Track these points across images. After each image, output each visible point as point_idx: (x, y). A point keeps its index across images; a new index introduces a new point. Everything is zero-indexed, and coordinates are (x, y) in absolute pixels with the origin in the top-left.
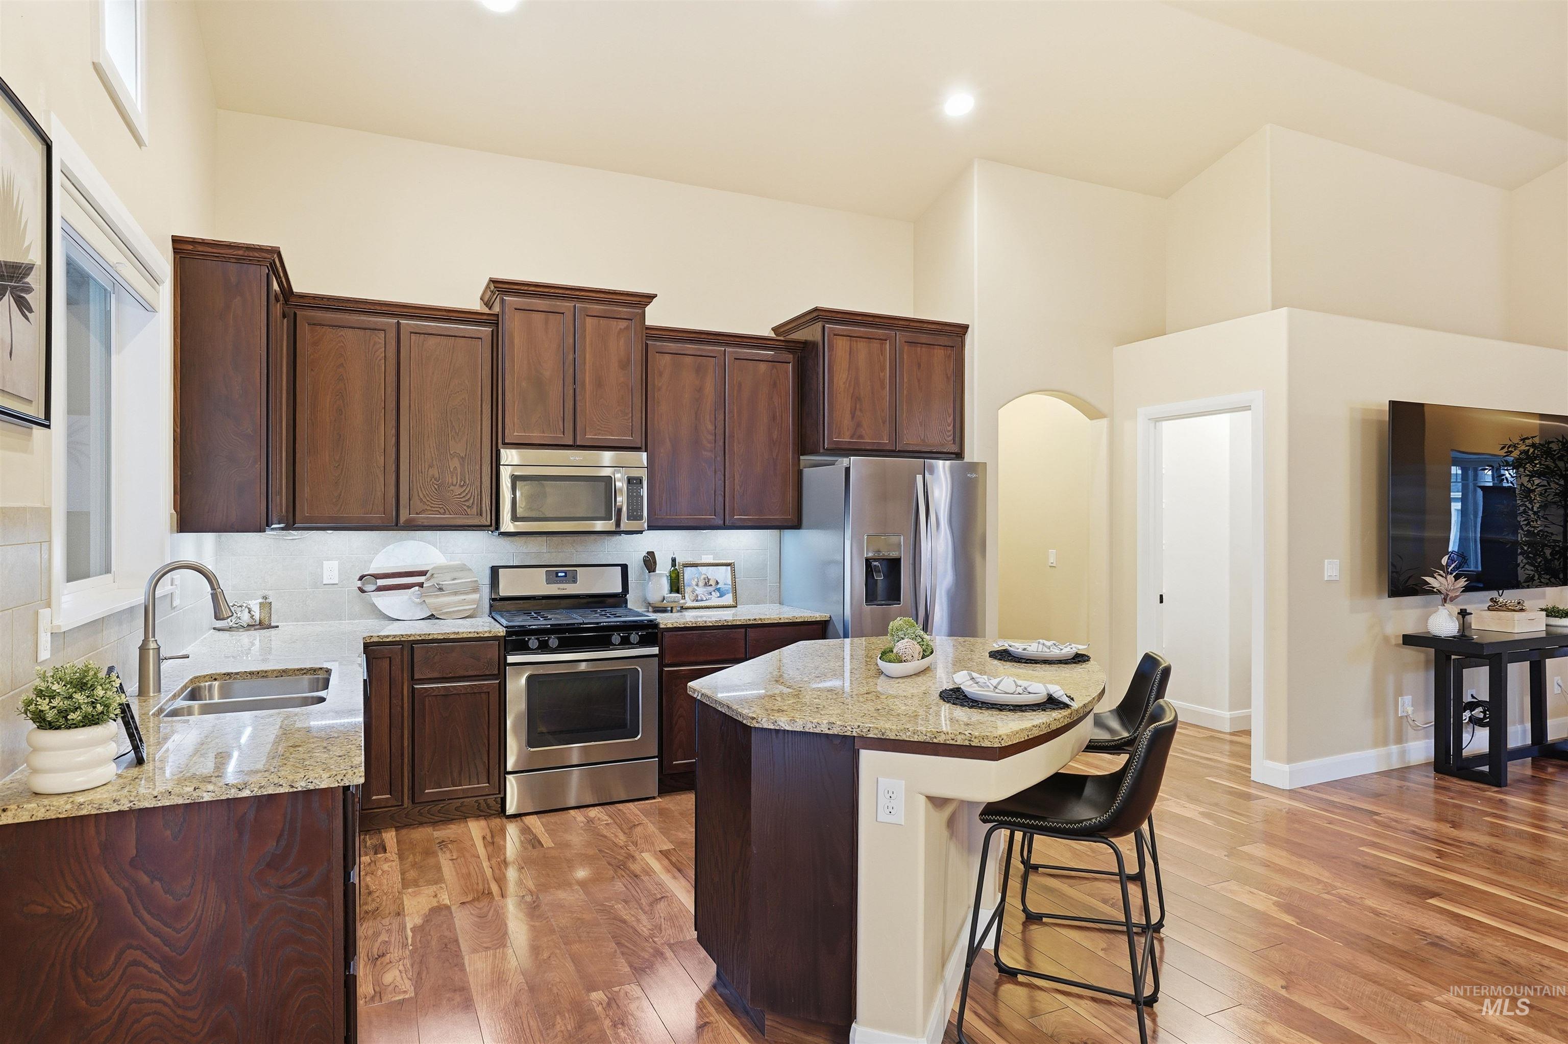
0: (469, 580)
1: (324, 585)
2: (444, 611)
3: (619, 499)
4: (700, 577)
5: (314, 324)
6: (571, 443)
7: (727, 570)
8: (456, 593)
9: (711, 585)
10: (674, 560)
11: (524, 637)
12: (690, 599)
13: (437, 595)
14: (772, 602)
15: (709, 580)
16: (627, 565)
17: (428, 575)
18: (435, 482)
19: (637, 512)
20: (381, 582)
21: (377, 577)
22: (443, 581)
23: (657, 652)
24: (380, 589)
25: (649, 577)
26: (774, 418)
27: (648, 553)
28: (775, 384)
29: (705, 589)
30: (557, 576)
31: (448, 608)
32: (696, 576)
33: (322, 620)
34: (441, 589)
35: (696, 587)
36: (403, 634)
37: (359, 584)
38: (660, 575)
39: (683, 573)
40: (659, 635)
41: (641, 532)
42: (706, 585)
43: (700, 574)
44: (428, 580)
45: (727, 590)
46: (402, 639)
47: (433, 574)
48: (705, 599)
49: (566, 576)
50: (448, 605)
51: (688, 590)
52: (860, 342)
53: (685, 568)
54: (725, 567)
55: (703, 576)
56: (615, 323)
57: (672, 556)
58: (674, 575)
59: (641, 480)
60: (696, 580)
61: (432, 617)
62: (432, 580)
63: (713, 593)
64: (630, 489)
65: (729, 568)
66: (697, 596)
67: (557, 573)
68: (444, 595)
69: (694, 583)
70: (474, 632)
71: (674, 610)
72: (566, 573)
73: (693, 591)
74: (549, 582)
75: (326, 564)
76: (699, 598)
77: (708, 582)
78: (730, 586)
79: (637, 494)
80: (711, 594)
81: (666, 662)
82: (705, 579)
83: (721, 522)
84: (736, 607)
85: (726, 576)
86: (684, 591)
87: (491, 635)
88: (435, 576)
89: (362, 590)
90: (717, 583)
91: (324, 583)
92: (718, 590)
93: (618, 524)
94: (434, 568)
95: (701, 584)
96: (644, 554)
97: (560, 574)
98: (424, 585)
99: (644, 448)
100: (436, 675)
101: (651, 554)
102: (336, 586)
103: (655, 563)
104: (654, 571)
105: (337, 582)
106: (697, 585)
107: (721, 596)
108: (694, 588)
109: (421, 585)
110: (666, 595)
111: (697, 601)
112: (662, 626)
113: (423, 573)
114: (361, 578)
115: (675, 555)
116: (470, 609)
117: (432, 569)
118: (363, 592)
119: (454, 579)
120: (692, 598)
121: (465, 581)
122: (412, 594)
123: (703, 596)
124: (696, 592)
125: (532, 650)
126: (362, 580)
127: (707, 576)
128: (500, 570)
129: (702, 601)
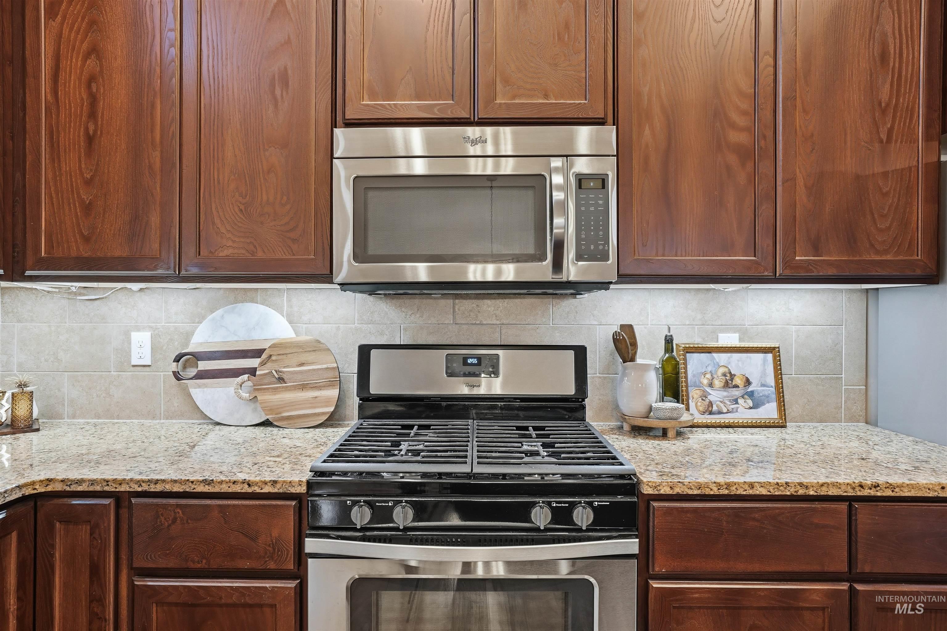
0: (324, 366)
1: (134, 366)
2: (283, 415)
3: (558, 221)
4: (716, 372)
6: (464, 114)
7: (765, 361)
8: (303, 387)
9: (736, 386)
10: (669, 341)
12: (699, 411)
13: (277, 388)
14: (852, 419)
15: (732, 376)
16: (586, 348)
17: (264, 356)
18: (241, 199)
19: (596, 246)
20: (203, 365)
21: (197, 357)
22: (284, 367)
23: (635, 550)
24: (202, 375)
25: (625, 369)
26: (884, 57)
27: (622, 326)
29: (725, 394)
30: (465, 363)
31: (288, 411)
32: (709, 369)
33: (129, 418)
34: (281, 380)
35: (708, 390)
36: (110, 477)
37: (174, 367)
38: (645, 368)
39: (685, 364)
40: (642, 507)
41: (604, 285)
42: (727, 385)
43: (717, 365)
44: (263, 364)
45: (768, 397)
46: (107, 489)
47: (271, 356)
48: (725, 410)
49: (479, 364)
50: (293, 405)
51: (694, 393)
53: (687, 354)
54: (761, 356)
55: (722, 370)
57: (666, 332)
58: (669, 369)
59: (603, 180)
60: (708, 376)
61: (266, 424)
62: (269, 365)
63: (741, 401)
64: (583, 199)
65: (770, 356)
66: (711, 404)
67: (465, 359)
68: (287, 389)
69: (705, 382)
70: (243, 482)
71: (671, 434)
72: (480, 360)
73: (704, 396)
74: (450, 372)
75: (135, 336)
76: (715, 408)
77: (732, 380)
78: (773, 389)
79: (596, 209)
80: (736, 401)
81: (657, 569)
82: (724, 375)
84: (784, 427)
85: (765, 370)
86: (688, 396)
87: (276, 490)
88: (273, 358)
89: (177, 376)
90: (748, 382)
91: (133, 363)
92: (751, 395)
93: (558, 265)
94: (273, 346)
95: (718, 383)
96: (616, 328)
97: (470, 361)
98: (258, 373)
99: (610, 119)
100: (172, 563)
101: (628, 329)
102: (148, 368)
103: (634, 344)
104: (633, 359)
105: (149, 363)
106: (711, 385)
107: (756, 406)
108: (704, 391)
109: (252, 372)
110: (654, 405)
111: (711, 413)
112: (647, 490)
113: (257, 353)
114: (177, 359)
115: (669, 331)
116: (323, 414)
117: (269, 347)
118: (178, 379)
119: (302, 364)
120: (701, 409)
121: (319, 367)
122: (241, 386)
123: (722, 405)
124: (710, 397)
125: (363, 529)
126: (178, 361)
127: (729, 370)
128: (373, 352)
129: (720, 413)
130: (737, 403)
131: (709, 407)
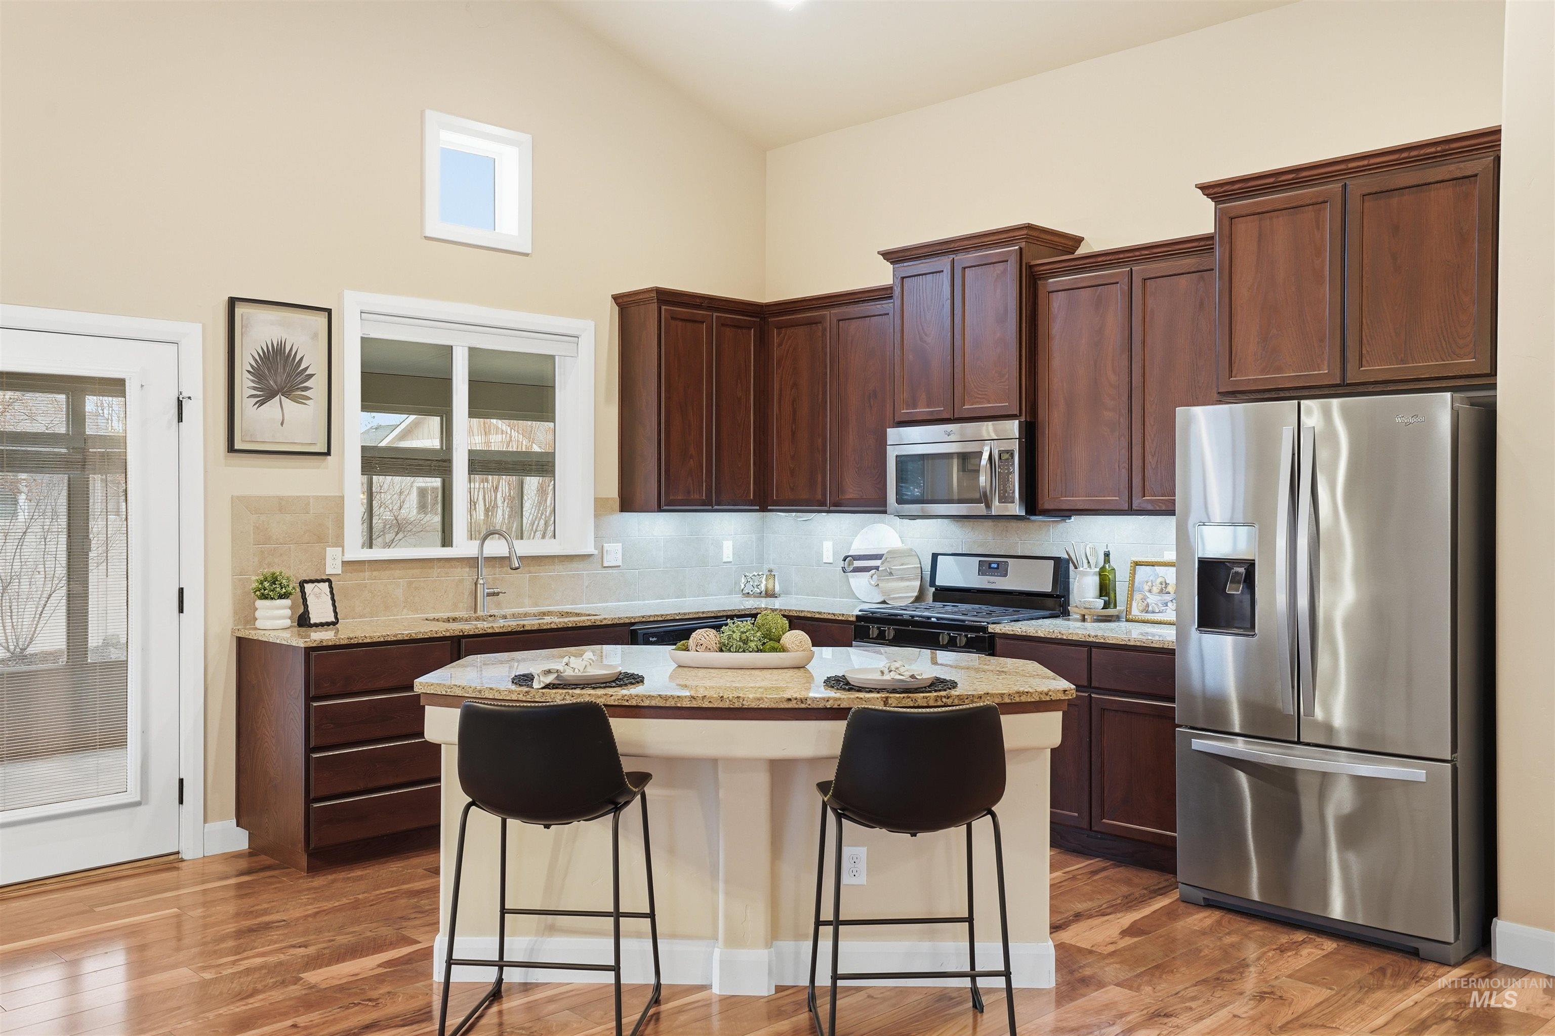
0: (914, 565)
1: (823, 563)
2: (891, 596)
3: (982, 478)
4: (1156, 580)
5: (780, 327)
6: (949, 416)
8: (902, 579)
9: (1168, 593)
10: (1107, 555)
11: (868, 625)
12: (1139, 609)
13: (888, 579)
17: (883, 558)
19: (1009, 493)
20: (857, 564)
21: (853, 558)
22: (893, 566)
24: (855, 569)
28: (1201, 304)
29: (1159, 598)
30: (990, 567)
31: (895, 594)
33: (823, 596)
34: (891, 574)
35: (1148, 594)
37: (842, 564)
39: (1134, 573)
40: (992, 641)
42: (1161, 591)
43: (1157, 576)
44: (882, 563)
47: (887, 558)
48: (1157, 611)
49: (997, 568)
50: (895, 590)
51: (1137, 596)
52: (1278, 217)
53: (1138, 566)
56: (992, 268)
57: (1105, 549)
59: (1012, 454)
60: (1150, 584)
61: (884, 602)
62: (886, 564)
63: (1170, 604)
64: (1001, 465)
66: (1148, 605)
67: (990, 564)
68: (893, 580)
69: (1146, 588)
71: (1088, 619)
72: (998, 565)
73: (1144, 599)
74: (981, 572)
75: (825, 543)
76: (1150, 609)
77: (1166, 587)
79: (1008, 471)
80: (1166, 604)
83: (1126, 507)
88: (889, 560)
89: (843, 569)
91: (824, 561)
93: (988, 506)
94: (889, 552)
95: (1155, 590)
97: (992, 566)
98: (880, 569)
99: (1017, 414)
102: (831, 565)
105: (831, 561)
106: (1150, 591)
108: (1145, 595)
109: (877, 568)
111: (1147, 612)
112: (990, 630)
113: (881, 557)
114: (845, 559)
115: (1107, 548)
116: (912, 597)
117: (887, 552)
118: (844, 572)
119: (902, 565)
120: (1141, 608)
121: (910, 566)
122: (872, 577)
123: (1155, 606)
124: (1149, 601)
125: (872, 638)
126: (845, 561)
127: (1165, 580)
128: (939, 557)
129: (1153, 612)
130: (1167, 606)
131: (1146, 607)
